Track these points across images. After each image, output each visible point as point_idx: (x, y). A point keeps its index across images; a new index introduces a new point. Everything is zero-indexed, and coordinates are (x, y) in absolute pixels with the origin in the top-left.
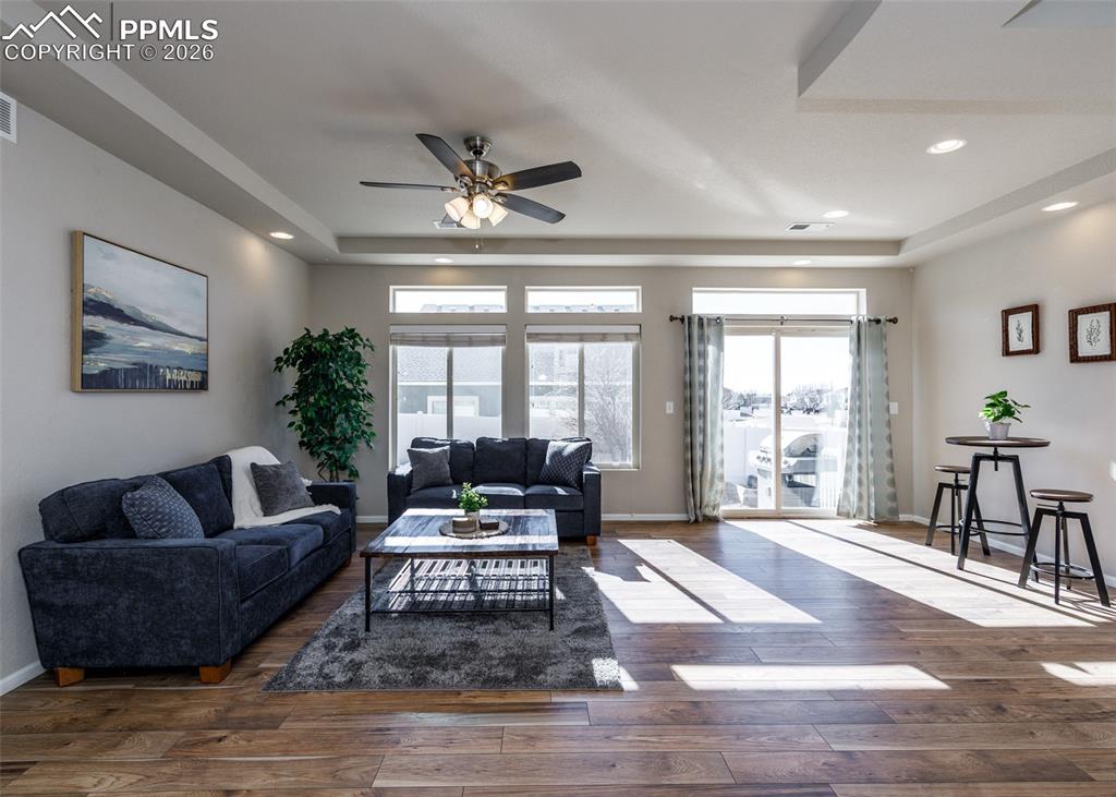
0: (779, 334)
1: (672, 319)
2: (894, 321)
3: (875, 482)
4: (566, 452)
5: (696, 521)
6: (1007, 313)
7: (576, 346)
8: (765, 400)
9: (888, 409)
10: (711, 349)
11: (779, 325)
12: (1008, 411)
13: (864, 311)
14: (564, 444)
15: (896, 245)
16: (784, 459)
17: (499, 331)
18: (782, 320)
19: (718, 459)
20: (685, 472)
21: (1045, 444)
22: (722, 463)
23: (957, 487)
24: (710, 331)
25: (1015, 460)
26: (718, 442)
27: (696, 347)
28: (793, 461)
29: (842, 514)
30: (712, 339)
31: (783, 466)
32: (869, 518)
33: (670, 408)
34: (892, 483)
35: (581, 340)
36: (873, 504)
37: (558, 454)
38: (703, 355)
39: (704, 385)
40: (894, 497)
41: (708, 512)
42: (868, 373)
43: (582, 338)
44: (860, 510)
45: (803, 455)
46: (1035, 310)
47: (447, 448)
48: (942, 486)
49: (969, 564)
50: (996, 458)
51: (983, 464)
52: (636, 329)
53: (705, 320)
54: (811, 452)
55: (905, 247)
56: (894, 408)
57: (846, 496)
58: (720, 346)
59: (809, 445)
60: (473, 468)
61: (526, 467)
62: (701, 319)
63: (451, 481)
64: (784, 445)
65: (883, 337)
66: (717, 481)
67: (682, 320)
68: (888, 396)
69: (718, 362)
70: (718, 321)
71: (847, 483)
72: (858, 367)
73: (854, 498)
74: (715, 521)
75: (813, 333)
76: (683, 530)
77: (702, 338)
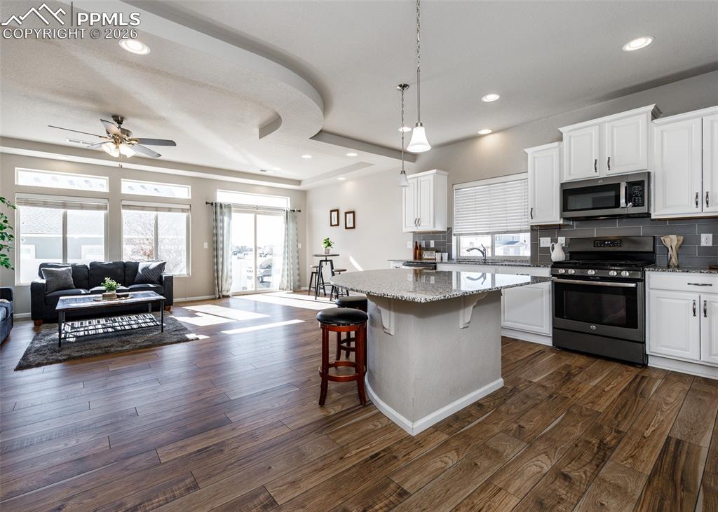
0: (256, 213)
1: (207, 203)
2: (300, 211)
3: (293, 275)
4: (151, 267)
5: (219, 298)
6: (331, 211)
7: (154, 213)
8: (251, 250)
9: (297, 246)
10: (226, 219)
11: (256, 210)
12: (329, 245)
13: (289, 206)
14: (149, 263)
15: (299, 182)
16: (258, 270)
17: (103, 202)
18: (257, 208)
19: (229, 269)
20: (214, 275)
21: (338, 255)
22: (231, 271)
23: (317, 273)
24: (225, 210)
25: (331, 261)
26: (229, 261)
27: (219, 217)
28: (262, 271)
29: (281, 289)
30: (226, 214)
31: (258, 273)
32: (291, 290)
33: (206, 245)
34: (299, 275)
35: (156, 211)
36: (292, 284)
37: (146, 269)
38: (222, 221)
39: (223, 228)
40: (299, 281)
41: (225, 293)
42: (291, 231)
43: (157, 209)
44: (287, 287)
45: (267, 268)
46: (337, 211)
47: (70, 268)
48: (313, 273)
49: (318, 298)
50: (326, 261)
51: (324, 263)
52: (188, 207)
53: (223, 206)
54: (269, 267)
55: (302, 183)
56: (300, 246)
57: (282, 281)
58: (230, 217)
59: (269, 264)
60: (88, 278)
61: (124, 277)
62: (221, 205)
63: (74, 286)
64: (258, 265)
65: (296, 217)
66: (229, 279)
67: (212, 204)
68: (297, 241)
69: (229, 224)
70: (229, 206)
71: (283, 276)
72: (287, 229)
73: (285, 282)
74: (228, 297)
75: (270, 214)
76: (213, 301)
77: (221, 213)
